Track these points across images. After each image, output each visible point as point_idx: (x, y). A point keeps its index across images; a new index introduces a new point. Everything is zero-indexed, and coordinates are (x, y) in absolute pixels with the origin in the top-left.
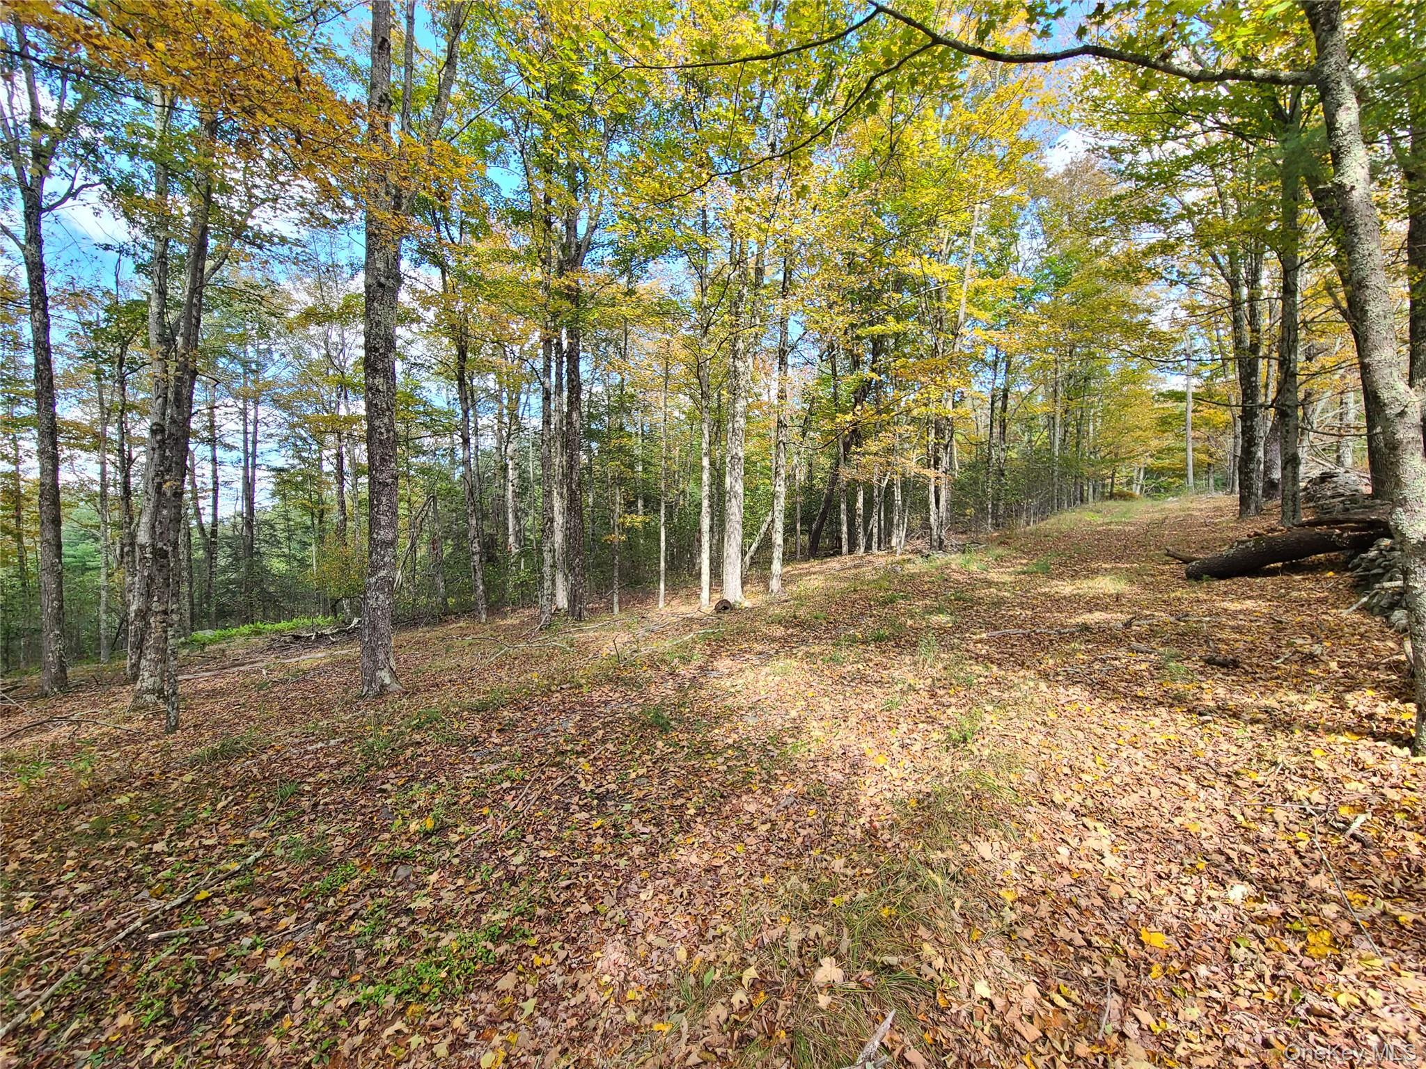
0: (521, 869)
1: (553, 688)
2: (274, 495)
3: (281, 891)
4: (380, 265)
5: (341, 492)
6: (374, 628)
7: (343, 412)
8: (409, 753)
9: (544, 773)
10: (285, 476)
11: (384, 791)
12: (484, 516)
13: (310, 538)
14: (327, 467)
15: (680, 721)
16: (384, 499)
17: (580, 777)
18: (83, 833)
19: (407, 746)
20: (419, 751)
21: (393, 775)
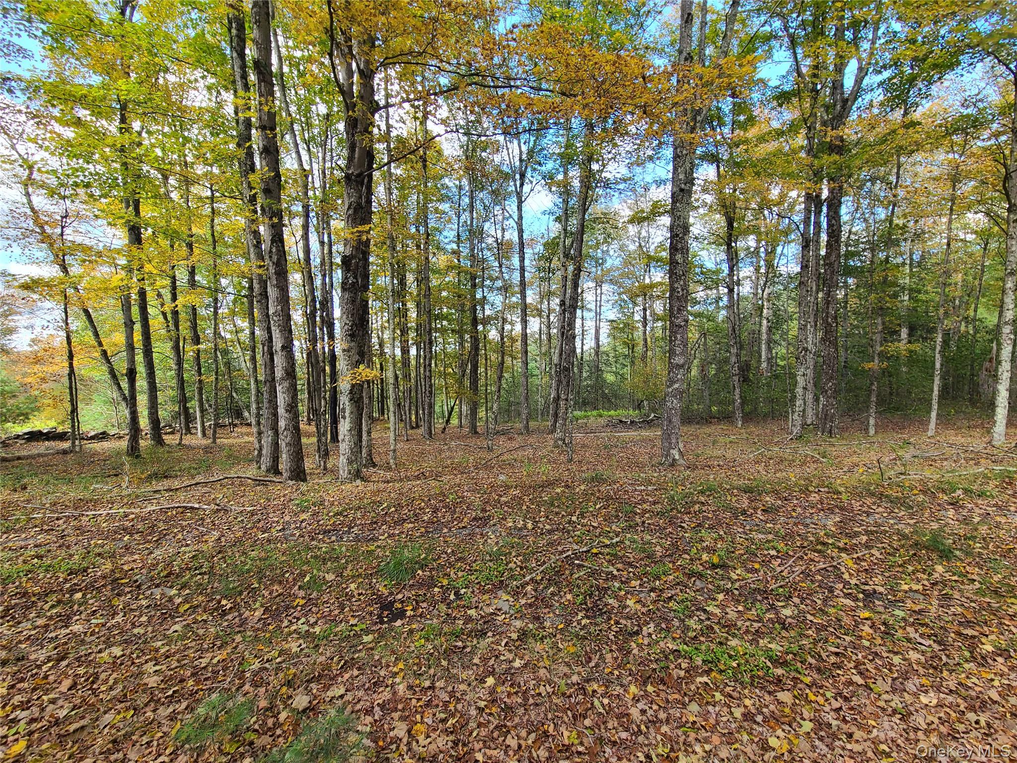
0: (789, 620)
1: (811, 489)
2: (608, 336)
3: (630, 564)
4: (682, 176)
5: (645, 333)
6: (670, 421)
7: (647, 281)
8: (697, 507)
9: (806, 555)
10: (615, 325)
11: (683, 527)
12: (741, 348)
13: (627, 362)
14: (637, 317)
15: (967, 554)
16: (679, 336)
17: (843, 569)
18: (546, 501)
19: (695, 503)
20: (704, 509)
21: (687, 519)
